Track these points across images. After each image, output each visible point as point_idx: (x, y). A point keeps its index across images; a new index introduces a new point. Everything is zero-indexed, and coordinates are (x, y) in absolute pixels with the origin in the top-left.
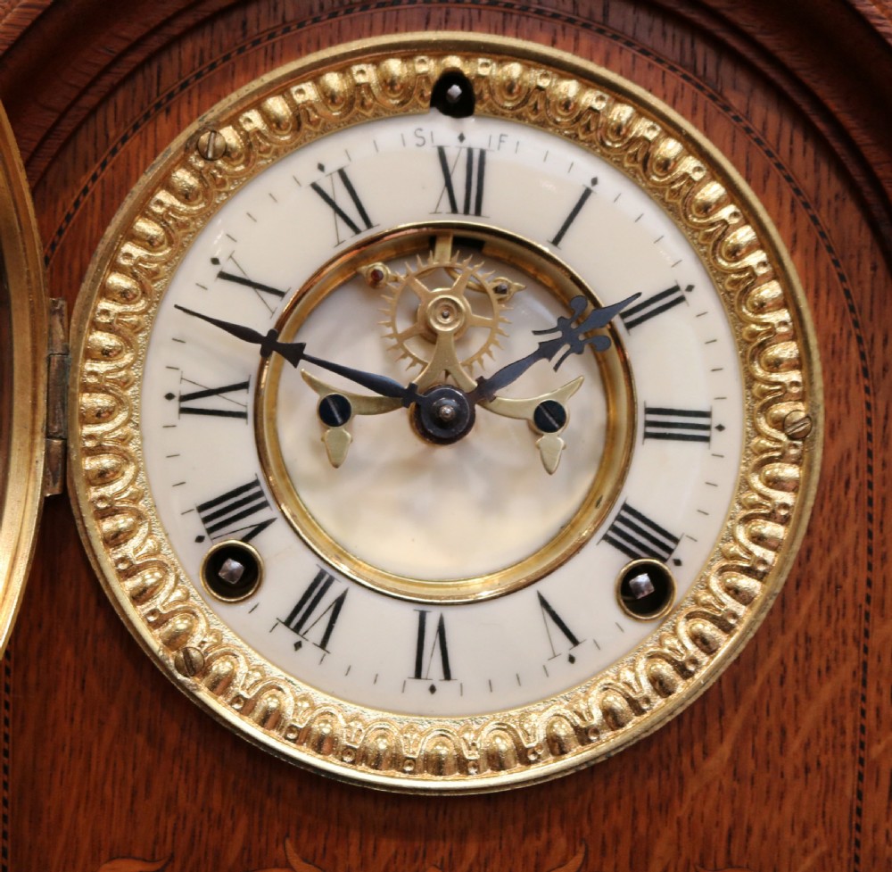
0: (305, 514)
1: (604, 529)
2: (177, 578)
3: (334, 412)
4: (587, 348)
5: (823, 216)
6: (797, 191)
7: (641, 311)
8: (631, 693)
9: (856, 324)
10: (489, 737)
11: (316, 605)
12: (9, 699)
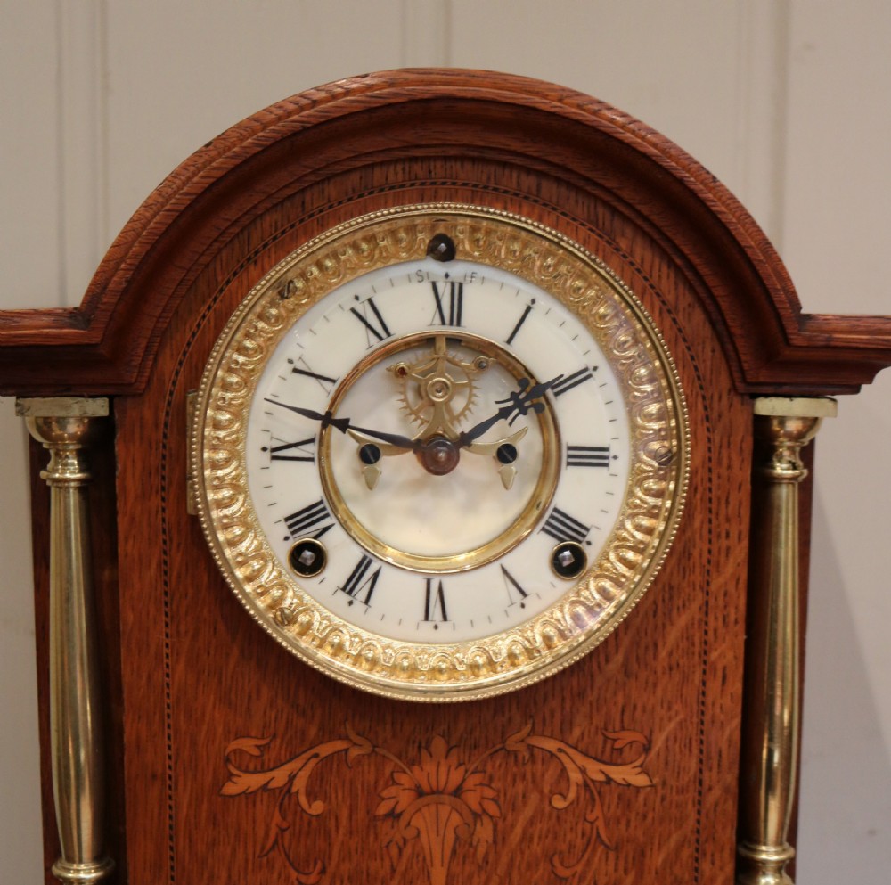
0: (353, 518)
1: (542, 524)
2: (273, 563)
3: (369, 455)
4: (531, 411)
5: (680, 318)
6: (663, 302)
7: (563, 385)
8: (560, 626)
9: (702, 388)
10: (472, 654)
11: (361, 579)
12: (168, 641)
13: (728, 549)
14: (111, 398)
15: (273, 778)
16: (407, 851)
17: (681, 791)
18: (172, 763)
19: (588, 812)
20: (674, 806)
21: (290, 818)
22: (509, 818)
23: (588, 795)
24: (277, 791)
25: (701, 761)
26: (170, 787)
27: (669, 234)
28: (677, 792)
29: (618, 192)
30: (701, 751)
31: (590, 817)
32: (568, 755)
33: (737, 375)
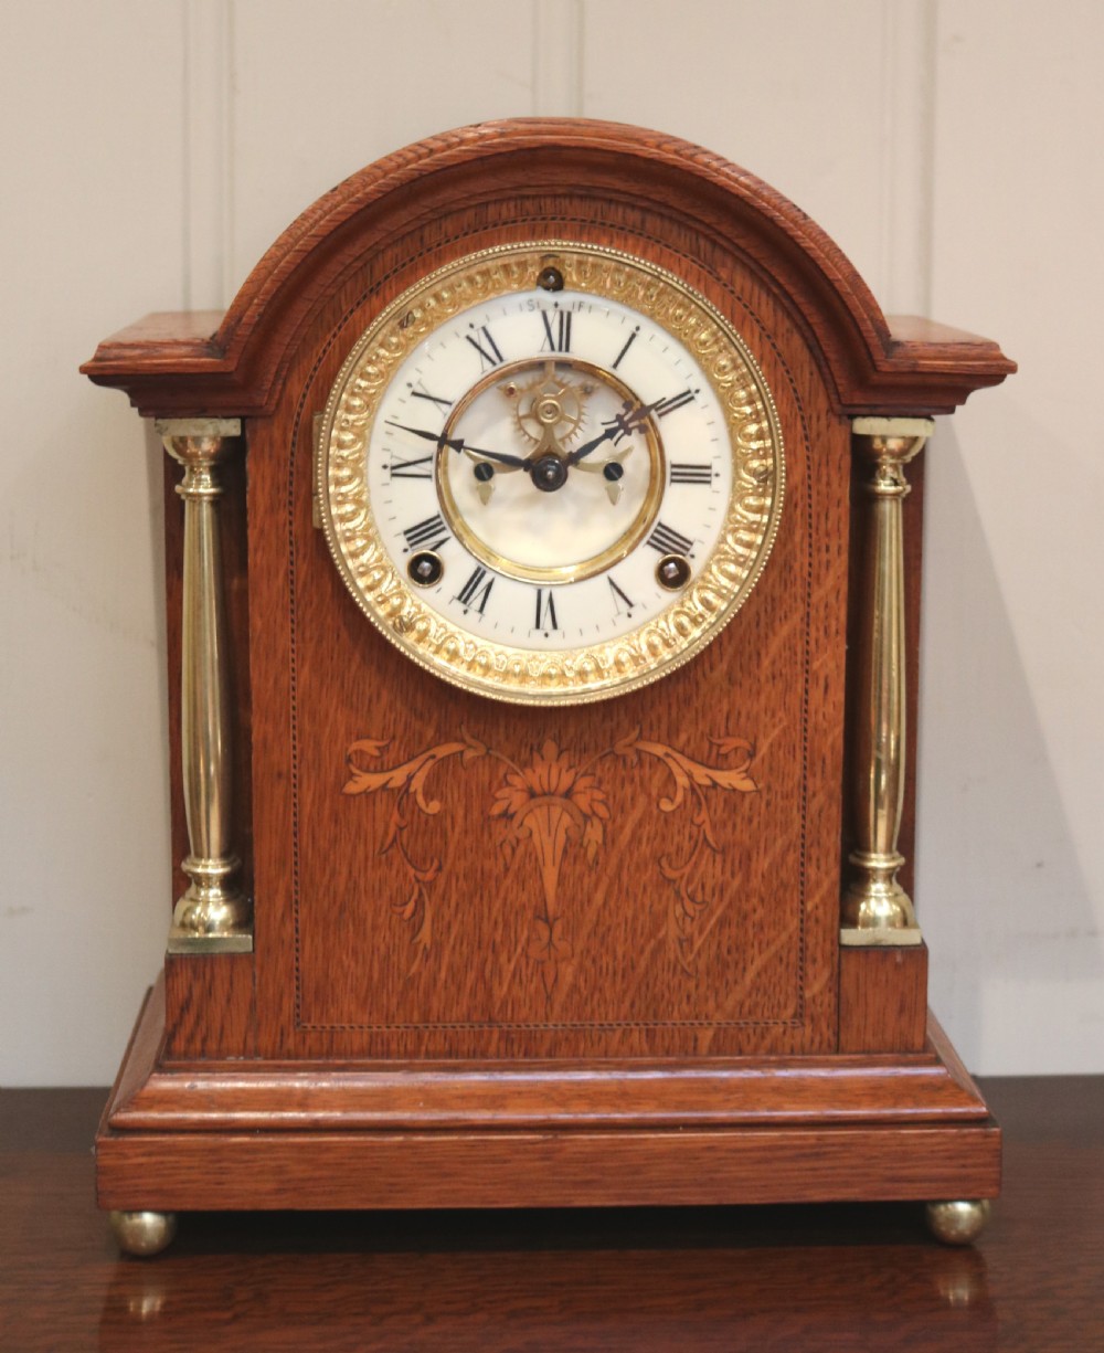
0: (469, 532)
1: (647, 537)
2: (393, 574)
3: (483, 472)
4: (635, 432)
5: (780, 345)
6: (763, 328)
7: (664, 407)
8: (664, 635)
9: (800, 409)
10: (581, 661)
11: (476, 588)
12: (294, 646)
13: (828, 562)
14: (243, 419)
15: (391, 778)
16: (521, 850)
17: (786, 797)
18: (297, 763)
19: (695, 815)
20: (779, 809)
21: (408, 817)
22: (619, 820)
23: (694, 799)
24: (396, 791)
25: (805, 768)
26: (295, 786)
27: (766, 266)
28: (782, 798)
29: (716, 226)
30: (805, 758)
31: (698, 820)
32: (675, 760)
33: (833, 397)
